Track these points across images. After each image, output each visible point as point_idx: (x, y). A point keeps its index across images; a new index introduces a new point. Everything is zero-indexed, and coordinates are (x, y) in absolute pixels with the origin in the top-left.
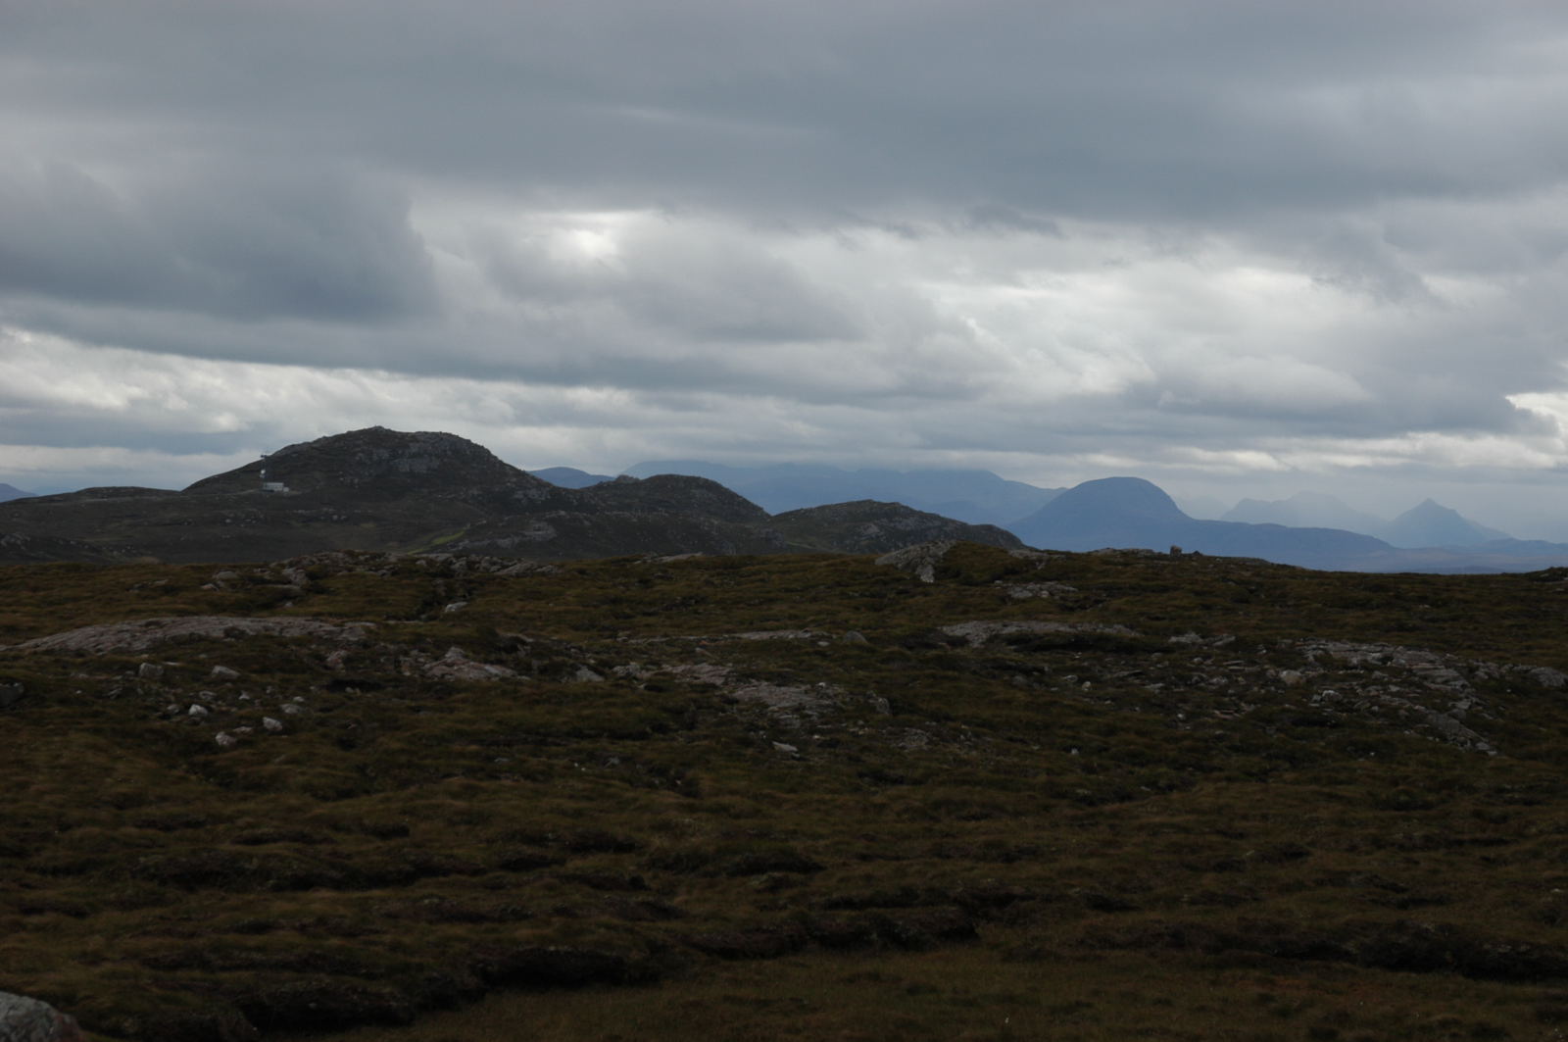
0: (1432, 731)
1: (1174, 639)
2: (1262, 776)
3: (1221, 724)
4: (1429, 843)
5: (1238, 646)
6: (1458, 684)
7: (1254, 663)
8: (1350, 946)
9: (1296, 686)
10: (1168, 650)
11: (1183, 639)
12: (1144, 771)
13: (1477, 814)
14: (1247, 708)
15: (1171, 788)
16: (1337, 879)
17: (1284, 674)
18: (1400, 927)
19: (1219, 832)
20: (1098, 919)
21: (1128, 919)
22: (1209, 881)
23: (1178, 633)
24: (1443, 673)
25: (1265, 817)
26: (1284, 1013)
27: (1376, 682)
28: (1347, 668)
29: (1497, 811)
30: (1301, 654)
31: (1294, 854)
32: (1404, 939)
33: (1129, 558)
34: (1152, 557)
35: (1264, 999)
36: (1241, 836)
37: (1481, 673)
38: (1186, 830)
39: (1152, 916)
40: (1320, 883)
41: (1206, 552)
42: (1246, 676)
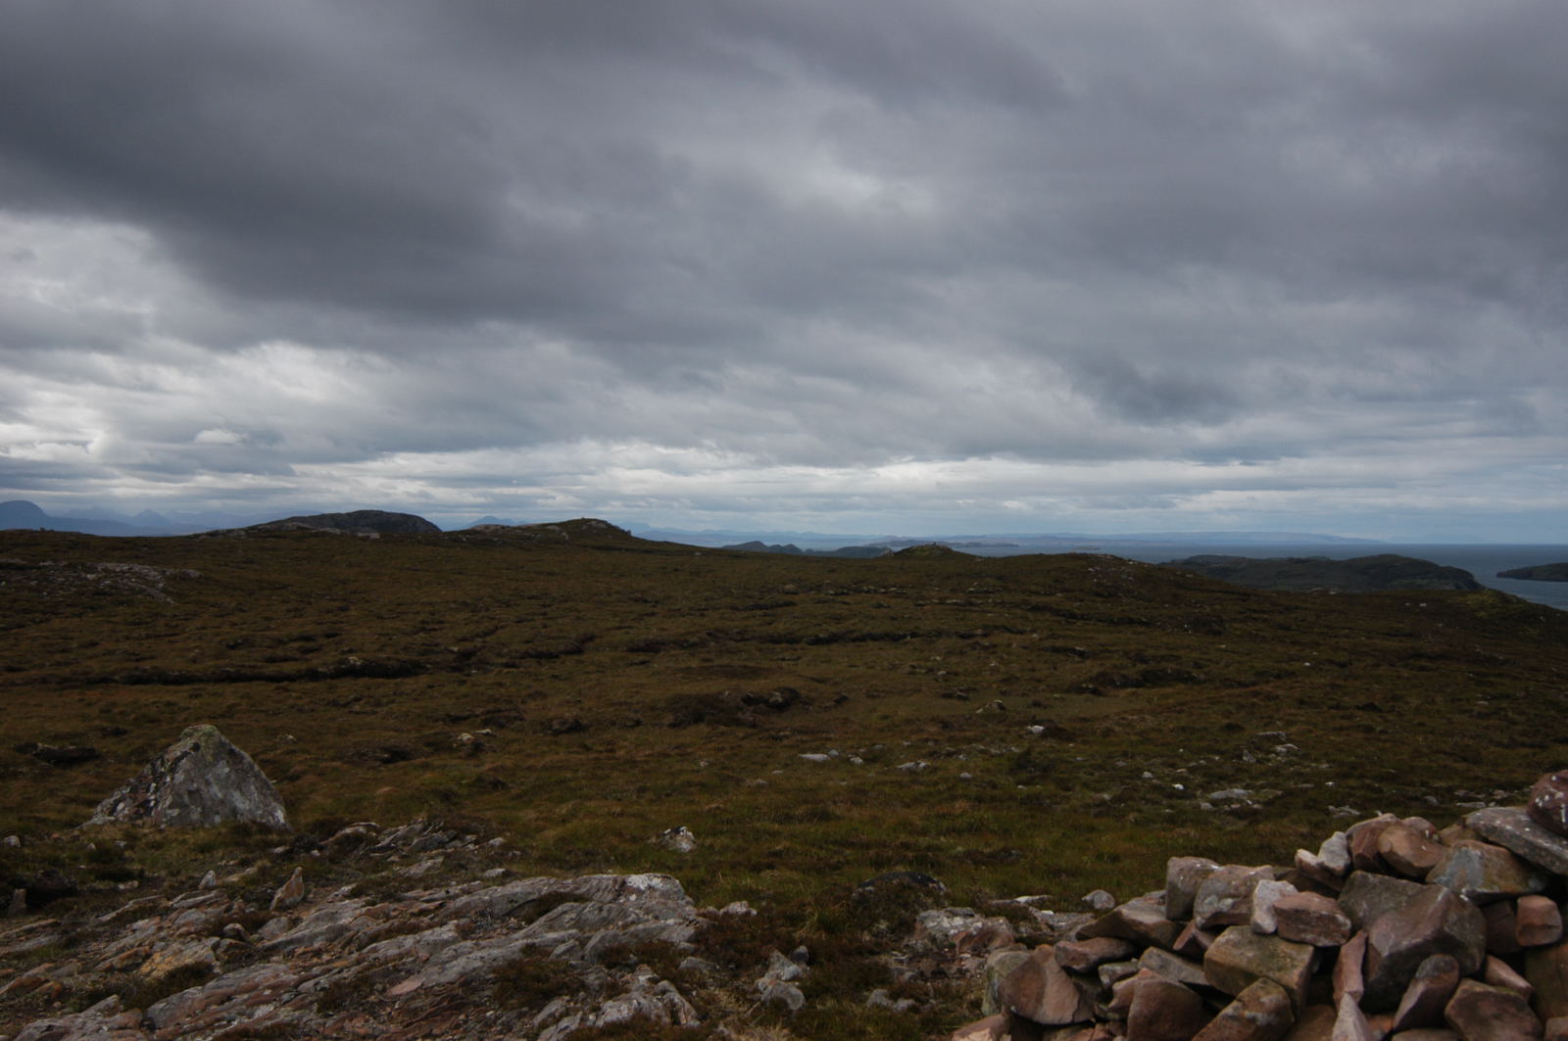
0: (149, 595)
1: (42, 564)
2: (80, 615)
3: (63, 596)
4: (148, 637)
5: (69, 566)
6: (159, 577)
7: (75, 572)
8: (117, 677)
9: (94, 580)
10: (39, 568)
11: (46, 564)
12: (30, 616)
13: (166, 625)
14: (74, 590)
15: (41, 622)
16: (111, 653)
17: (89, 576)
18: (136, 669)
19: (62, 638)
20: (10, 675)
21: (22, 674)
22: (58, 657)
23: (43, 561)
24: (153, 573)
25: (81, 631)
26: (90, 705)
27: (127, 577)
28: (115, 572)
29: (174, 623)
30: (96, 568)
31: (94, 644)
32: (137, 673)
33: (22, 532)
34: (32, 532)
35: (81, 700)
36: (72, 639)
37: (168, 573)
38: (47, 638)
39: (33, 672)
40: (104, 655)
41: (56, 529)
42: (73, 577)
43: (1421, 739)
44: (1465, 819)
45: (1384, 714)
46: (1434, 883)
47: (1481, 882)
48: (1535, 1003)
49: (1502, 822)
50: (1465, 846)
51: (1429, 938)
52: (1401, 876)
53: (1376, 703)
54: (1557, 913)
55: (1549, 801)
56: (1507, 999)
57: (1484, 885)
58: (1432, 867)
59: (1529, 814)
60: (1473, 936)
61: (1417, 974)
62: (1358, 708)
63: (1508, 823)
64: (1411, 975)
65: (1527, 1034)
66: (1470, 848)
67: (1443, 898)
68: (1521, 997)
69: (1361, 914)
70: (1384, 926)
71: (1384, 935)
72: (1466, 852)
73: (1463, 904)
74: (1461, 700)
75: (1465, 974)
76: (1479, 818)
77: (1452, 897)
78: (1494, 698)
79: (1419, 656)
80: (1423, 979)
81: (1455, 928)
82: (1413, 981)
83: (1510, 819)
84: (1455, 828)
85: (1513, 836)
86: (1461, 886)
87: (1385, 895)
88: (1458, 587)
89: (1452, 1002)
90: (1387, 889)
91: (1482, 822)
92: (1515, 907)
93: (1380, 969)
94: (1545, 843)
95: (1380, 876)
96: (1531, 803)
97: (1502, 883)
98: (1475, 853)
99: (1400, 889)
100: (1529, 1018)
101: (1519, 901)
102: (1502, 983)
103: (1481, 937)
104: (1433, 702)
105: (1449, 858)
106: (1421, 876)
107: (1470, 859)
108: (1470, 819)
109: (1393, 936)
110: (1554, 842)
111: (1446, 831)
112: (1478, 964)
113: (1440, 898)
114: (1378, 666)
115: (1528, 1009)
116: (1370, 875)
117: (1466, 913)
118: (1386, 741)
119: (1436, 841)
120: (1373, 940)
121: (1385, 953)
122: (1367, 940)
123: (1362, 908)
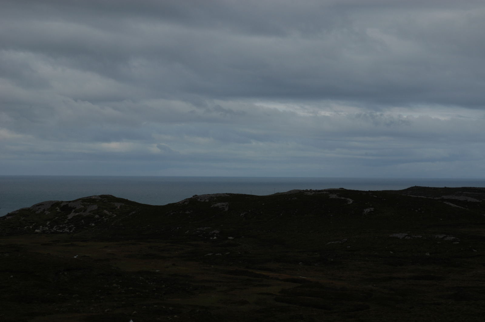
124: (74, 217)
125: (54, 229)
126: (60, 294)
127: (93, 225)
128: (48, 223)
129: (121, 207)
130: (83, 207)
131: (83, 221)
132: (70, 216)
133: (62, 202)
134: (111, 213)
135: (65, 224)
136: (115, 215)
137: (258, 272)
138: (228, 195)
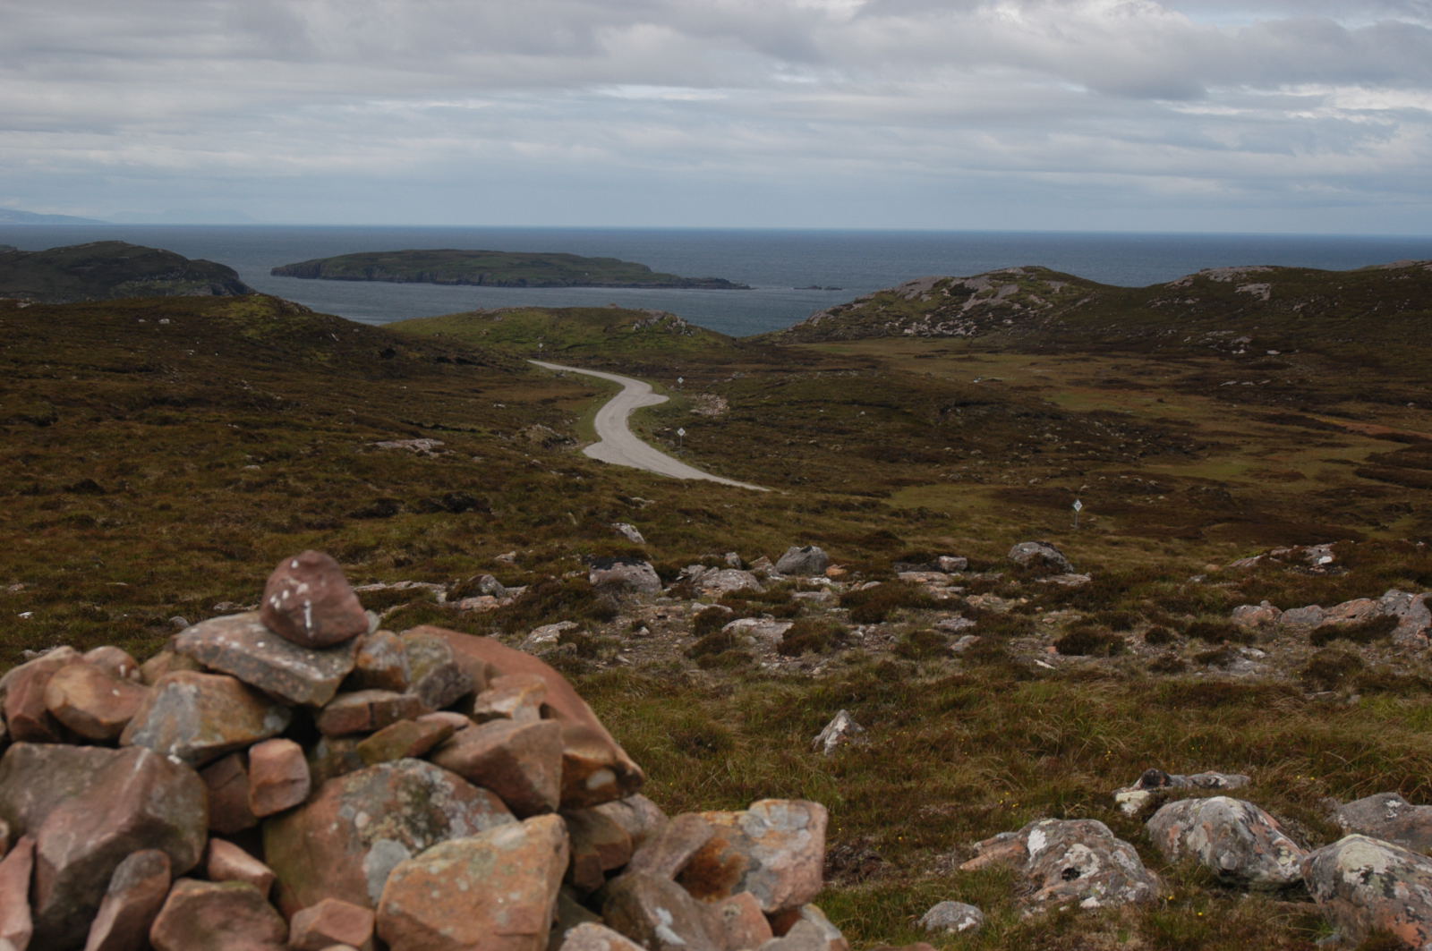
43: (164, 531)
44: (175, 640)
45: (106, 497)
46: (132, 745)
47: (197, 732)
48: (277, 896)
49: (228, 639)
50: (174, 680)
51: (126, 829)
52: (84, 741)
53: (97, 481)
54: (302, 762)
55: (289, 599)
56: (238, 897)
57: (202, 736)
58: (129, 720)
59: (264, 622)
60: (189, 815)
61: (111, 888)
62: (68, 489)
63: (235, 638)
64: (102, 890)
65: (266, 941)
66: (181, 683)
67: (144, 765)
68: (257, 891)
69: (23, 811)
70: (60, 824)
71: (60, 837)
72: (175, 690)
73: (173, 769)
74: (222, 465)
75: (181, 872)
76: (195, 637)
77: (157, 761)
78: (269, 459)
79: (160, 401)
80: (118, 893)
81: (163, 807)
82: (105, 899)
83: (238, 632)
84: (165, 656)
85: (242, 656)
86: (169, 743)
87: (60, 775)
88: (216, 292)
89: (160, 919)
90: (63, 765)
91: (198, 642)
92: (246, 761)
93: (55, 890)
94: (283, 661)
95: (50, 746)
96: (265, 605)
97: (228, 728)
98: (188, 689)
99: (81, 762)
100: (268, 918)
101: (252, 751)
102: (231, 876)
103: (201, 813)
104: (183, 472)
105: (151, 704)
106: (112, 738)
107: (181, 701)
108: (182, 640)
109: (73, 836)
110: (296, 658)
111: (152, 663)
112: (197, 855)
113: (139, 765)
114: (98, 420)
115: (267, 906)
116: (35, 748)
117: (179, 780)
118: (112, 538)
119: (136, 680)
120: (44, 849)
121: (62, 864)
122: (34, 850)
123: (25, 801)
124: (975, 306)
125: (939, 328)
126: (948, 449)
127: (1010, 322)
128: (928, 316)
129: (1061, 290)
130: (991, 288)
131: (990, 315)
132: (967, 306)
133: (953, 279)
134: (1043, 300)
135: (959, 319)
136: (1051, 306)
137: (1324, 420)
138: (1271, 270)
